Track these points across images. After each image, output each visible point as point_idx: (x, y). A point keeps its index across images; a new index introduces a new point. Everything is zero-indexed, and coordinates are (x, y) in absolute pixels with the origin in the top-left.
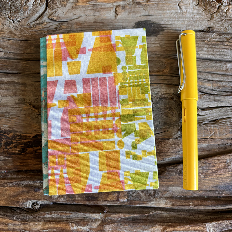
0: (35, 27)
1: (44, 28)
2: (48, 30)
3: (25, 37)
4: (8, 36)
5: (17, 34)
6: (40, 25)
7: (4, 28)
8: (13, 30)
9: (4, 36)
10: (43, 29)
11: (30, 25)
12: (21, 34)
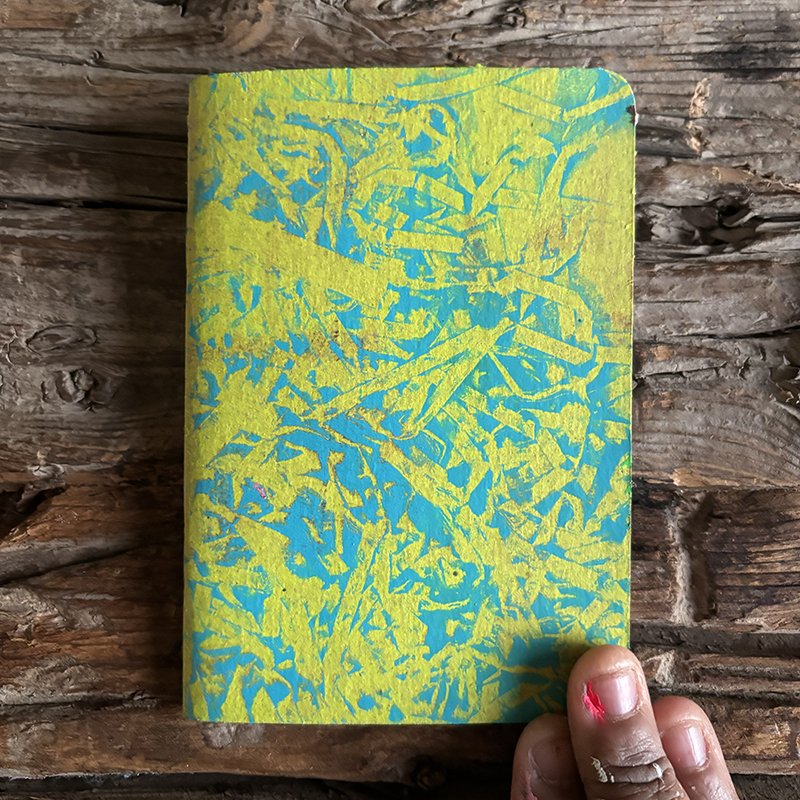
0: (412, 17)
1: (452, 19)
2: (465, 30)
3: (374, 58)
4: (303, 58)
5: (340, 46)
6: (432, 7)
7: (283, 23)
8: (321, 32)
9: (285, 55)
10: (444, 26)
11: (390, 7)
12: (354, 48)
